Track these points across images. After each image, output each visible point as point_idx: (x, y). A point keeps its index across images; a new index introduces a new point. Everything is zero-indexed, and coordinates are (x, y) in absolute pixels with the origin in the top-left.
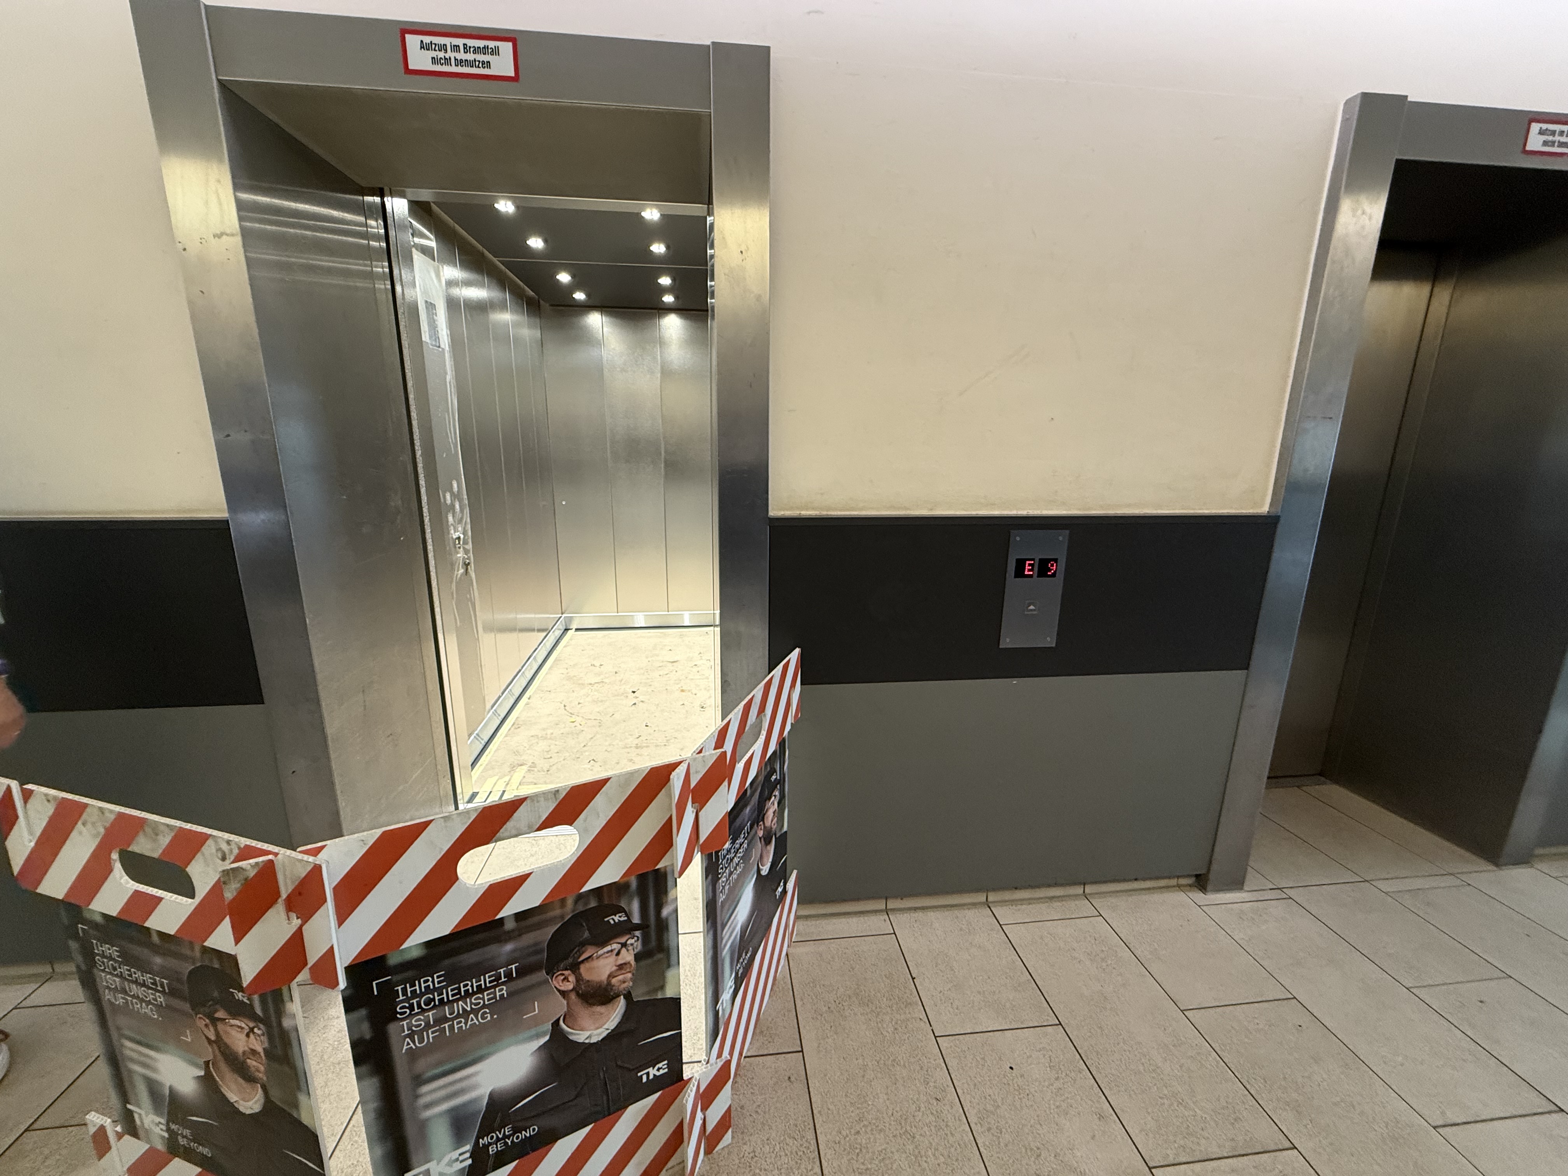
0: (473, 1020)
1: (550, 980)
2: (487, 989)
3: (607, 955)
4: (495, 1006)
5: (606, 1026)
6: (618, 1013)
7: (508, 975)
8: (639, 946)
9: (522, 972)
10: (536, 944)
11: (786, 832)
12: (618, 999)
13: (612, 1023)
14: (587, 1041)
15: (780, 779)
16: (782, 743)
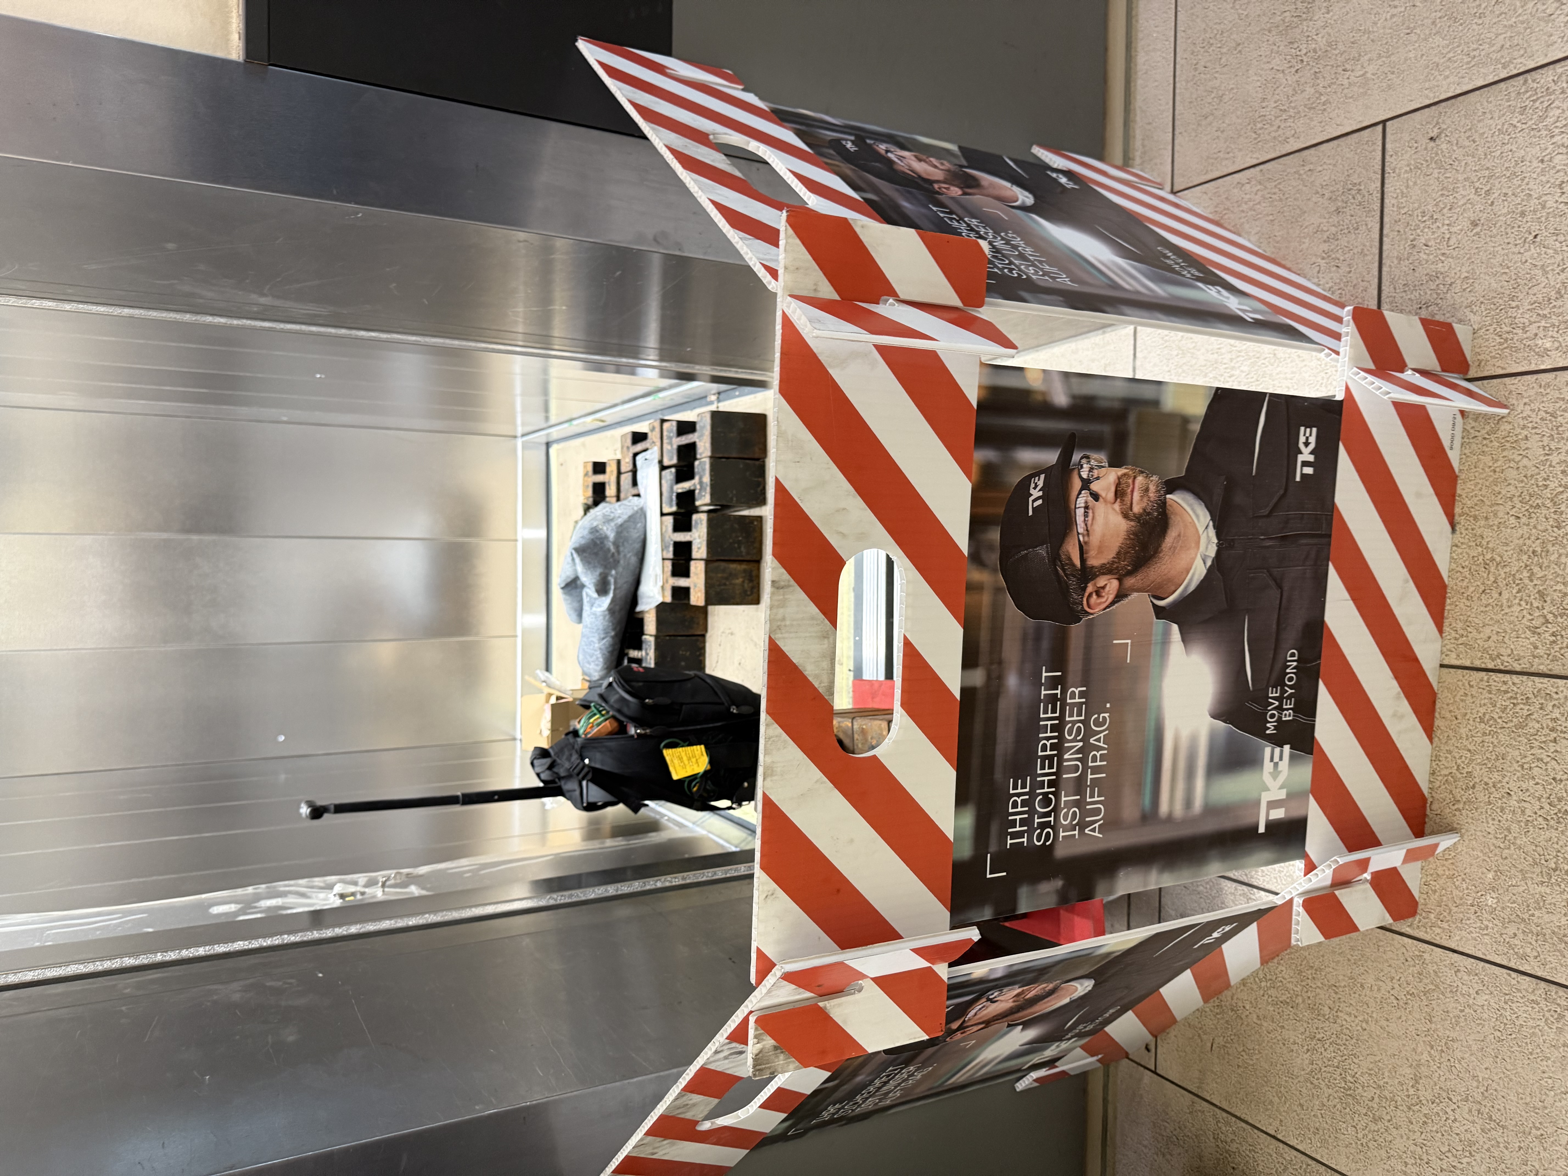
0: (1099, 740)
1: (1092, 616)
2: (1061, 718)
3: (1090, 518)
4: (1091, 704)
5: (1201, 530)
6: (1190, 506)
7: (1053, 683)
8: (1099, 457)
9: (1059, 660)
10: (1024, 638)
11: (960, 148)
12: (1169, 502)
13: (1202, 518)
14: (1209, 563)
15: (856, 135)
16: (781, 117)
